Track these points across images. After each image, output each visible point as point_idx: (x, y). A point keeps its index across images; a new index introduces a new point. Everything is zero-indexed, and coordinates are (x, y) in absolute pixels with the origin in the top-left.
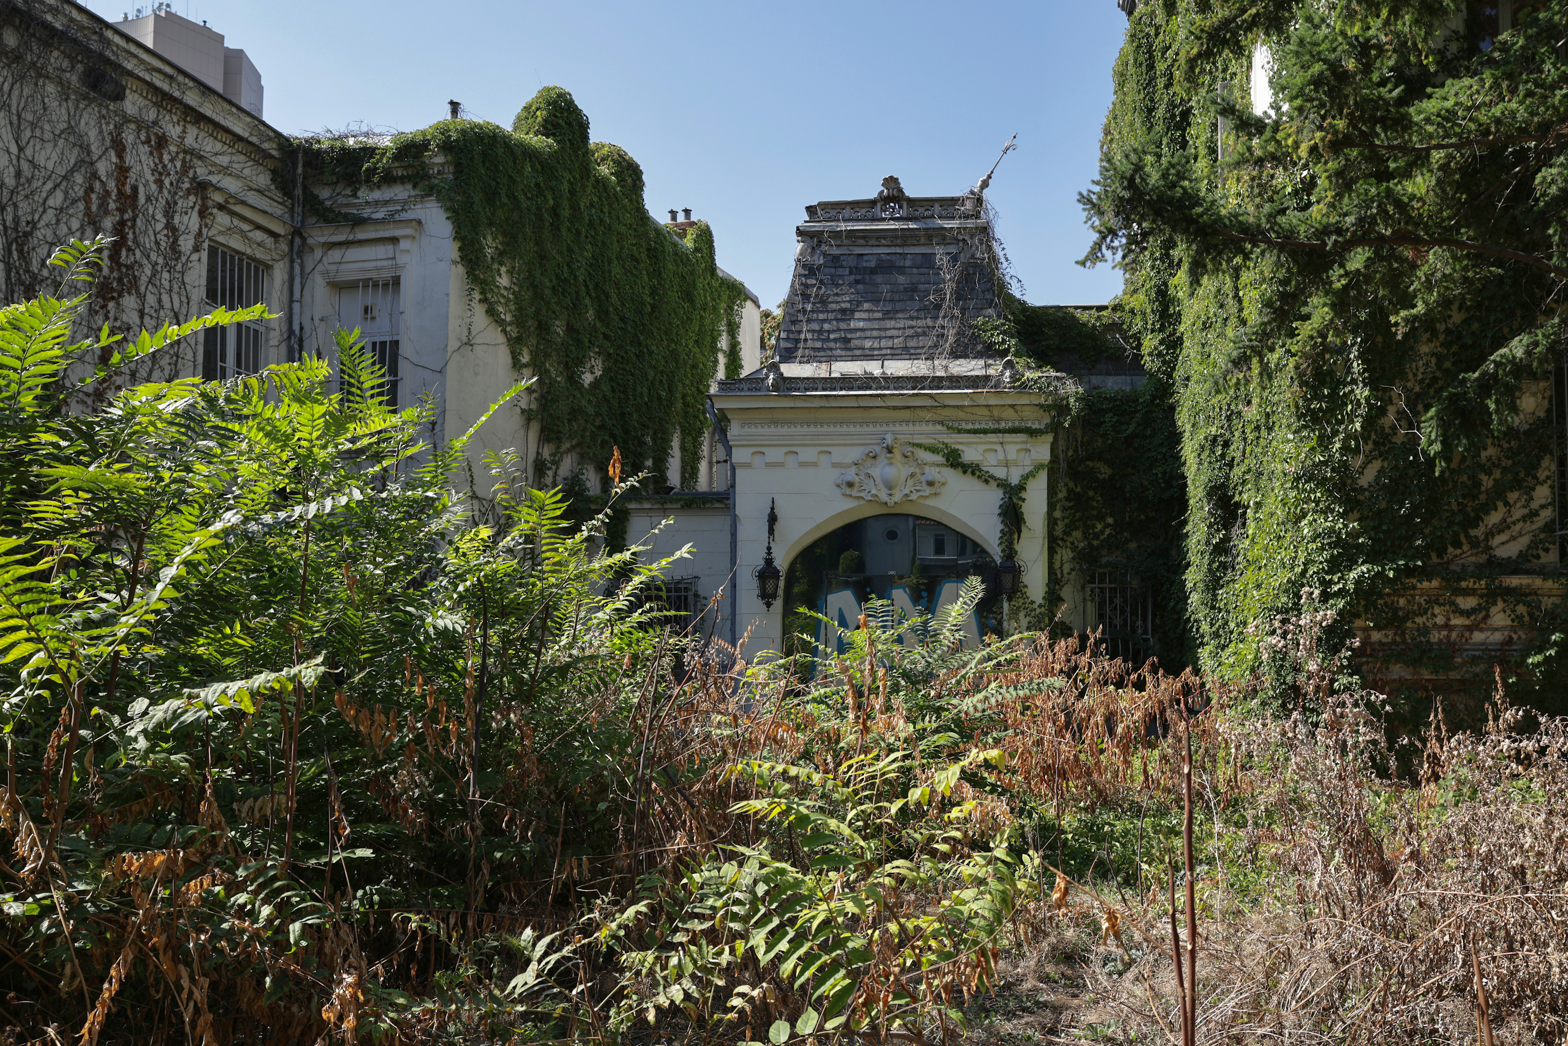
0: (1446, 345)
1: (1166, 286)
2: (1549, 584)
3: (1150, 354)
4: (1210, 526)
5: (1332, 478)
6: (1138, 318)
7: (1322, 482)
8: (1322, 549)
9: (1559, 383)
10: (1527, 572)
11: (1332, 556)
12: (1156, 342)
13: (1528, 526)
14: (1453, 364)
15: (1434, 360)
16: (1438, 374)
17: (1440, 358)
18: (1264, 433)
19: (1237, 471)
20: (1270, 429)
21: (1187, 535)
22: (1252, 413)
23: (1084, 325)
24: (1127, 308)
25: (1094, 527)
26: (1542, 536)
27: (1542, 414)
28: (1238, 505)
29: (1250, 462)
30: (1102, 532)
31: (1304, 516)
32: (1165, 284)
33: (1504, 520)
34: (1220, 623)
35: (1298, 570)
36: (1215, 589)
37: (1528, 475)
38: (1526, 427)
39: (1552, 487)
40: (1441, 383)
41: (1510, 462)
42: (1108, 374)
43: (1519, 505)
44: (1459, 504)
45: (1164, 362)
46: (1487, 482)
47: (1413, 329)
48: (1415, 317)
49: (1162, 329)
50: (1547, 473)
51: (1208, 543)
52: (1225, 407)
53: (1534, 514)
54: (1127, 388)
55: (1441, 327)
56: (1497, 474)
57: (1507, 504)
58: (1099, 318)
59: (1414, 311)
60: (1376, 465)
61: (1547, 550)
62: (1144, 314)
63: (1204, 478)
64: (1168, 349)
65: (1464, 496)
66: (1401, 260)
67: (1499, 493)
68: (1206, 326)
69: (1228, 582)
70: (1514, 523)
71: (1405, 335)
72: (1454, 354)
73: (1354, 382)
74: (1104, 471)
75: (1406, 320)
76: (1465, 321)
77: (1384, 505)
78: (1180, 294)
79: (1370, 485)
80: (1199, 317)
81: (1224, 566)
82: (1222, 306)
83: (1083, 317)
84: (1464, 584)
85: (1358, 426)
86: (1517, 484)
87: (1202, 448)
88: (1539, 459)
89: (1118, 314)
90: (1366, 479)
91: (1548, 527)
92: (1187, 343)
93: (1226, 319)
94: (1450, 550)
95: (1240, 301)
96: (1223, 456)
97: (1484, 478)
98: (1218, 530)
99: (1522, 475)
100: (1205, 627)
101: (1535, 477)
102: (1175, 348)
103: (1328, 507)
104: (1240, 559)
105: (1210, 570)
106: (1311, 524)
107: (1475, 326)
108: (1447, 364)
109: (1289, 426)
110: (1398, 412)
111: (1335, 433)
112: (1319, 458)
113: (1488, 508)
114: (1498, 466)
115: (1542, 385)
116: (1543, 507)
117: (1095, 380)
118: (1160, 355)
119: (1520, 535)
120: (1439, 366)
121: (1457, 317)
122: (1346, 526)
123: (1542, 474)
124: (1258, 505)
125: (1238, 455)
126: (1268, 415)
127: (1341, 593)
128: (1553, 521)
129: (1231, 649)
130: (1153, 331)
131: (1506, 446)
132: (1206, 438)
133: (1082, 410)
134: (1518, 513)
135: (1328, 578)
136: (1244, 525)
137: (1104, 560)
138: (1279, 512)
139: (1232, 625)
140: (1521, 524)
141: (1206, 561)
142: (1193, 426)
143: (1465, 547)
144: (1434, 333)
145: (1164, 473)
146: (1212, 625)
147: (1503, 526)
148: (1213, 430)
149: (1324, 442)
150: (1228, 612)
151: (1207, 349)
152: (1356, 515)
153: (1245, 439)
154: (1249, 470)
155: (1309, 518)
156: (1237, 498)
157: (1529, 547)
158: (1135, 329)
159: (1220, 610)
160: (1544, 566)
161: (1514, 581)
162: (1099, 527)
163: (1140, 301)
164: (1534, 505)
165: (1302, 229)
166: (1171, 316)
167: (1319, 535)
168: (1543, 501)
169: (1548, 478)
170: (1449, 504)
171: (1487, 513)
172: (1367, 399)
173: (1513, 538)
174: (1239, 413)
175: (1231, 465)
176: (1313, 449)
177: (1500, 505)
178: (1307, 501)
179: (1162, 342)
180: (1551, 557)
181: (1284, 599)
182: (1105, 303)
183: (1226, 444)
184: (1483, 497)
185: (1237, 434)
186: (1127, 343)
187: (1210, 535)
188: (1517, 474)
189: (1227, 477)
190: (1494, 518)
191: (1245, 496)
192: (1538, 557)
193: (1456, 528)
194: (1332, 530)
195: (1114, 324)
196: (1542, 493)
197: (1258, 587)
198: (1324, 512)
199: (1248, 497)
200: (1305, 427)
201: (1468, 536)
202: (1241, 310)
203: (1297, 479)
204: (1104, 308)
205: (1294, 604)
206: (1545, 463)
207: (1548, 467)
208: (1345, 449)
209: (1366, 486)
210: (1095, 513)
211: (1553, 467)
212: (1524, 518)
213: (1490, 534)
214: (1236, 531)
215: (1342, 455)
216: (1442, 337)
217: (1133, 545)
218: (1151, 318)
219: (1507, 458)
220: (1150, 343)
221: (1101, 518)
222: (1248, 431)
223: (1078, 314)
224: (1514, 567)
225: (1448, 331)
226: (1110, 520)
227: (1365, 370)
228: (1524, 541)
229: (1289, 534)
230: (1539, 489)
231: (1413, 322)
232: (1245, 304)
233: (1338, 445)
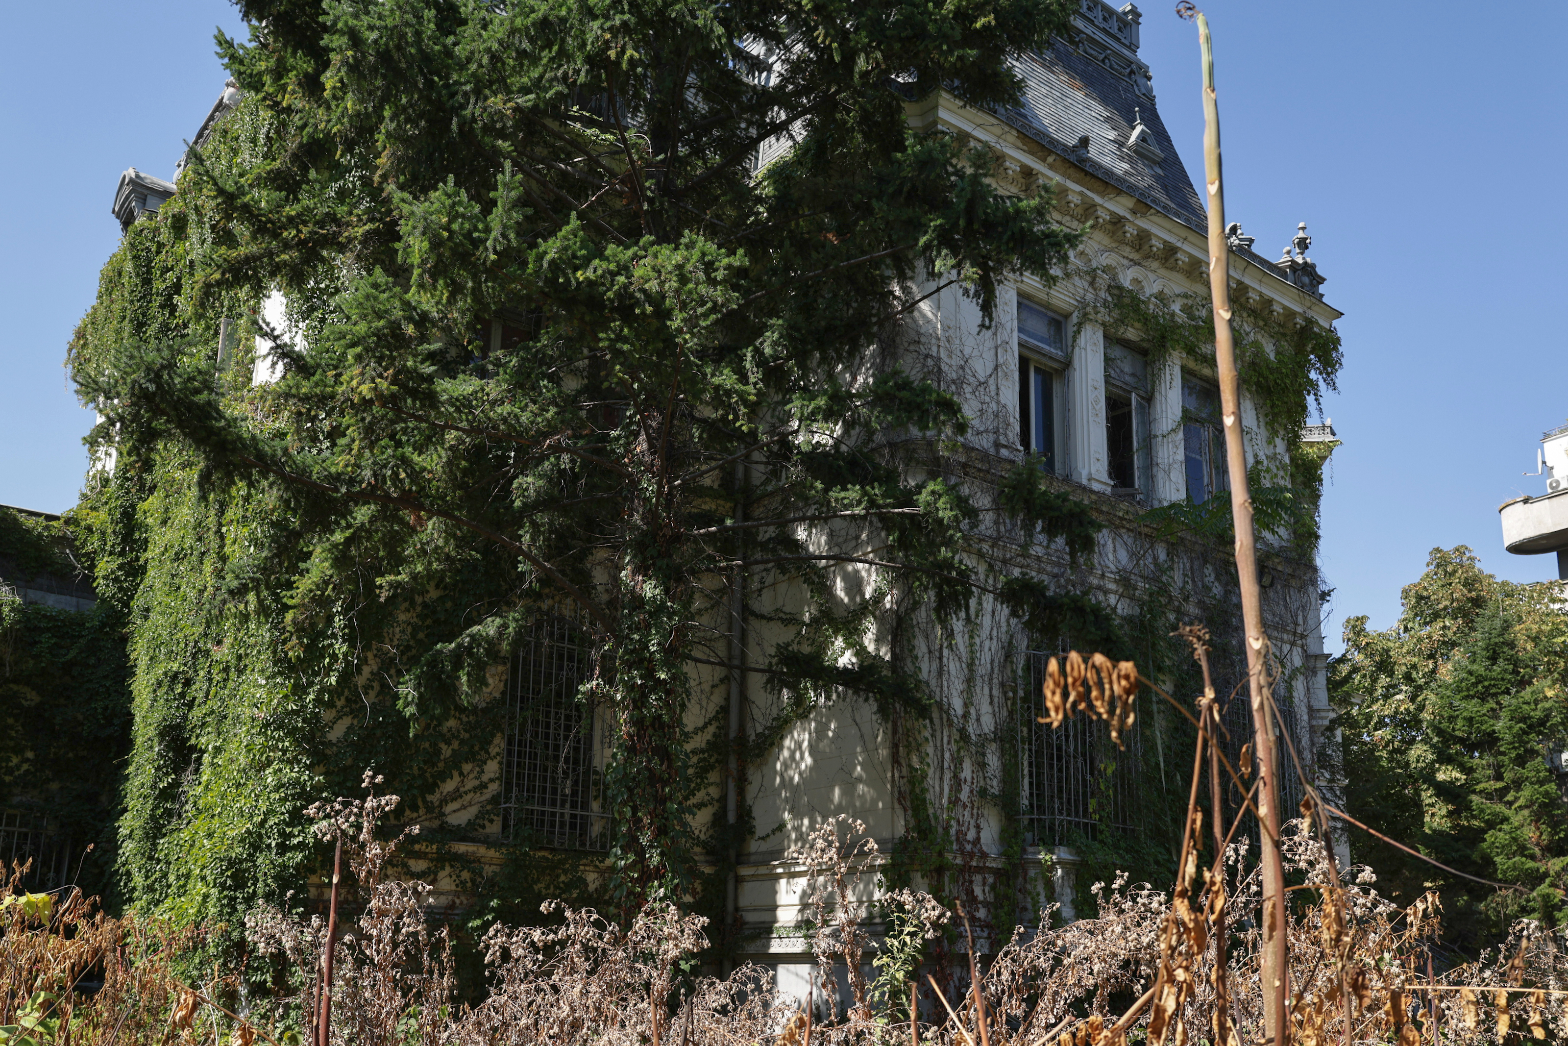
0: (422, 617)
1: (134, 509)
2: (492, 853)
3: (105, 578)
4: (158, 769)
5: (303, 728)
6: (96, 537)
7: (292, 732)
8: (283, 800)
9: (514, 670)
10: (473, 840)
11: (295, 807)
12: (114, 566)
13: (478, 798)
14: (427, 636)
15: (409, 629)
16: (412, 643)
17: (416, 629)
18: (233, 674)
19: (196, 714)
20: (240, 672)
21: (127, 778)
22: (223, 653)
23: (28, 531)
24: (83, 524)
25: (9, 760)
26: (489, 807)
27: (497, 695)
28: (193, 749)
29: (214, 704)
30: (18, 767)
31: (269, 763)
32: (133, 507)
33: (457, 789)
34: (158, 874)
35: (257, 819)
36: (155, 837)
37: (481, 749)
38: (484, 705)
39: (500, 763)
40: (414, 651)
41: (467, 736)
42: (50, 590)
43: (471, 776)
44: (420, 769)
45: (121, 589)
46: (446, 751)
47: (395, 596)
48: (399, 584)
49: (122, 553)
50: (497, 750)
51: (154, 787)
52: (192, 644)
53: (483, 786)
54: (73, 611)
55: (419, 599)
56: (455, 745)
57: (461, 774)
58: (47, 528)
59: (399, 578)
60: (346, 721)
61: (491, 821)
62: (103, 533)
63: (157, 716)
64: (127, 575)
65: (425, 762)
66: (402, 522)
67: (455, 763)
68: (178, 558)
69: (173, 831)
70: (466, 793)
71: (388, 599)
72: (428, 627)
73: (334, 636)
74: (31, 697)
75: (390, 584)
76: (441, 598)
77: (349, 762)
78: (150, 521)
79: (339, 741)
80: (172, 547)
81: (169, 813)
82: (200, 539)
83: (30, 522)
84: (417, 847)
85: (333, 680)
86: (471, 757)
87: (160, 684)
88: (493, 736)
89: (72, 528)
90: (336, 733)
91: (495, 800)
92: (151, 573)
93: (203, 554)
94: (408, 812)
95: (222, 538)
96: (182, 695)
97: (444, 747)
98: (167, 774)
99: (476, 748)
100: (138, 880)
101: (487, 752)
102: (135, 576)
103: (295, 758)
104: (187, 807)
105: (152, 817)
106: (275, 772)
107: (449, 605)
108: (421, 635)
109: (262, 671)
110: (372, 673)
111: (311, 684)
112: (291, 706)
113: (444, 776)
114: (457, 737)
115: (500, 668)
116: (492, 780)
117: (33, 594)
118: (116, 580)
119: (470, 805)
120: (413, 636)
121: (434, 594)
122: (311, 778)
123: (493, 751)
124: (218, 750)
125: (201, 695)
126: (239, 658)
127: (301, 846)
128: (499, 794)
129: (168, 903)
130: (111, 554)
131: (465, 719)
132: (165, 674)
133: (19, 622)
134: (470, 784)
135: (288, 830)
136: (197, 771)
137: (16, 800)
138: (241, 758)
139: (172, 878)
140: (471, 795)
141: (149, 806)
142: (151, 659)
143: (422, 811)
144: (413, 603)
145: (106, 708)
146: (147, 877)
147: (456, 795)
148: (175, 667)
149: (299, 691)
150: (168, 863)
151: (177, 581)
152: (322, 769)
153: (210, 680)
154: (212, 712)
155: (275, 766)
156: (193, 741)
157: (477, 817)
158: (89, 548)
159: (159, 861)
160: (488, 836)
161: (462, 848)
162: (15, 760)
163: (100, 518)
164: (485, 778)
165: (316, 469)
166: (136, 541)
167: (283, 786)
168: (492, 776)
169: (498, 754)
170: (411, 768)
171: (444, 781)
172: (345, 655)
173: (464, 807)
174: (208, 652)
175: (191, 705)
176: (286, 697)
177: (456, 774)
178: (275, 749)
179: (120, 567)
180: (494, 828)
181: (239, 850)
182: (58, 514)
183: (188, 683)
184: (441, 765)
185: (202, 673)
186: (78, 561)
187: (157, 779)
188: (472, 747)
189: (185, 718)
190: (449, 786)
191: (203, 740)
192: (483, 827)
193: (415, 792)
194: (297, 781)
195: (64, 538)
196: (492, 768)
197: (210, 836)
198: (290, 762)
199: (206, 740)
200: (280, 673)
201: (424, 801)
202: (222, 547)
203: (267, 725)
204: (57, 518)
205: (249, 855)
206: (497, 740)
207: (498, 744)
208: (318, 701)
209: (334, 741)
210: (12, 744)
211: (503, 745)
212: (475, 789)
213: (444, 801)
214: (188, 776)
215: (315, 707)
216: (419, 609)
217: (54, 786)
218: (111, 540)
219: (465, 731)
220: (105, 566)
221: (18, 750)
222: (214, 671)
223: (22, 518)
224: (464, 834)
225: (425, 605)
226: (30, 755)
227: (345, 626)
228: (473, 811)
229: (250, 783)
230: (489, 762)
231: (396, 588)
232: (228, 542)
233: (312, 697)
